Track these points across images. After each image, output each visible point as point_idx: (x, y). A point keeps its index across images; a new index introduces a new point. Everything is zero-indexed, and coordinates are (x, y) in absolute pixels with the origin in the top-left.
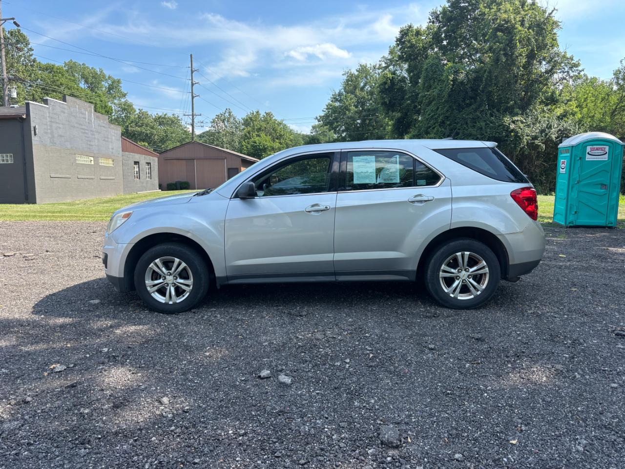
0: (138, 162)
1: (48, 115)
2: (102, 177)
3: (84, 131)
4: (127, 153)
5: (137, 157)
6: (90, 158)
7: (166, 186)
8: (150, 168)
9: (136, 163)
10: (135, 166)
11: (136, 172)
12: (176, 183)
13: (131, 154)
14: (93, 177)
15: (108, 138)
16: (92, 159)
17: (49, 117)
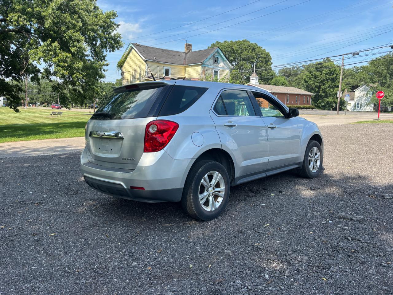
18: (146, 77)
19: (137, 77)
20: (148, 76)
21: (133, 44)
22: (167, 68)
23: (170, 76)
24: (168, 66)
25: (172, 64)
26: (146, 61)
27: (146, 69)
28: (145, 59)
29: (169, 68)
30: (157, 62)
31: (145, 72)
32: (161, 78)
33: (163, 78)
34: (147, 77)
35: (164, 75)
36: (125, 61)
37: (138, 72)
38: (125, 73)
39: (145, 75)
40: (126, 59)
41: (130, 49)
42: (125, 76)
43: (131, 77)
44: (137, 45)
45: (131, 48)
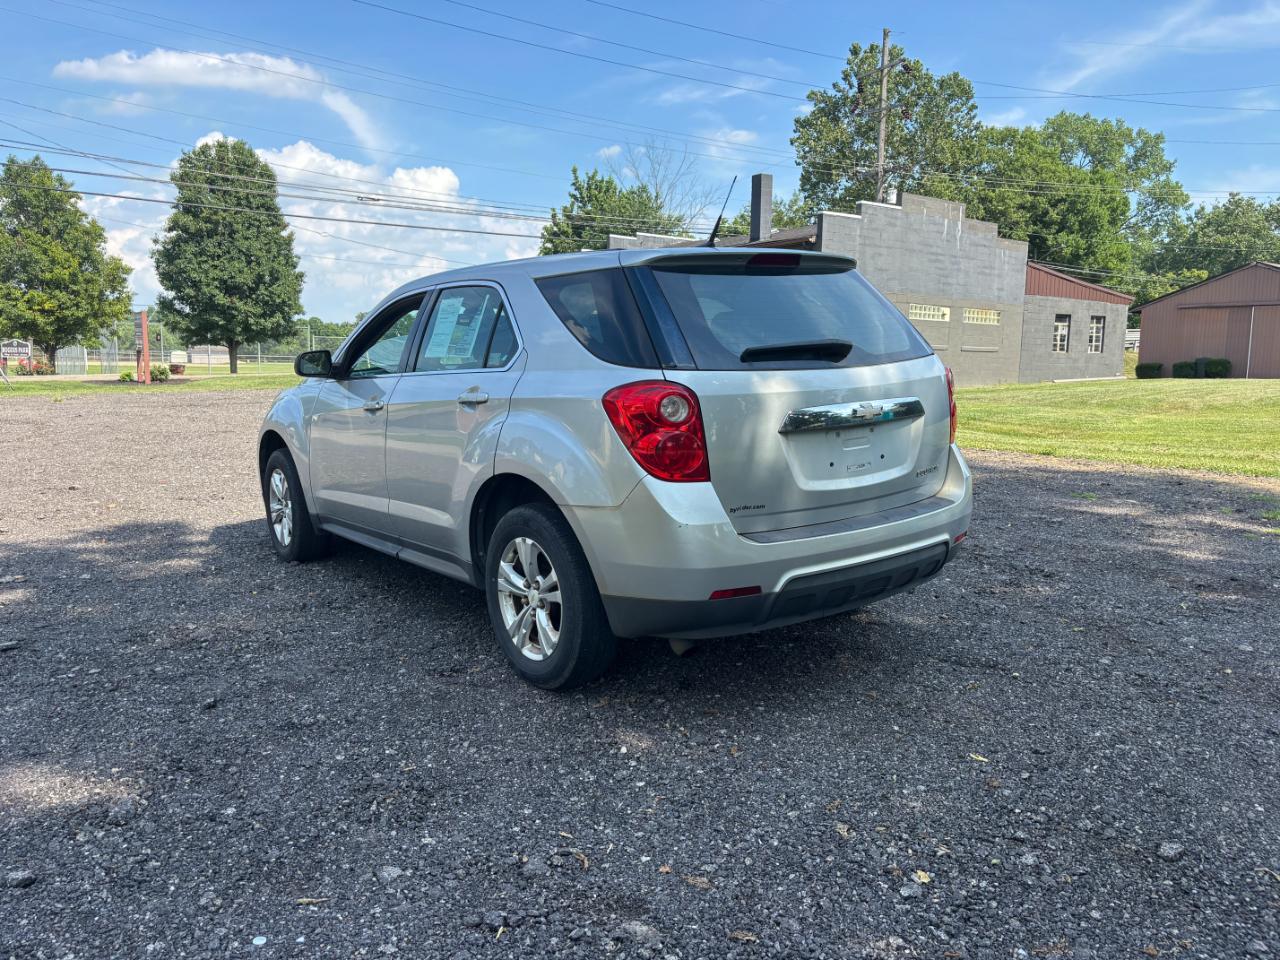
0: (1070, 316)
1: (858, 232)
2: (965, 347)
3: (933, 257)
4: (1038, 297)
5: (1065, 305)
6: (942, 309)
7: (1171, 368)
8: (1104, 327)
9: (1060, 318)
10: (1060, 324)
11: (1058, 338)
12: (1196, 363)
13: (1050, 298)
14: (945, 346)
15: (992, 268)
16: (947, 311)
17: (860, 236)
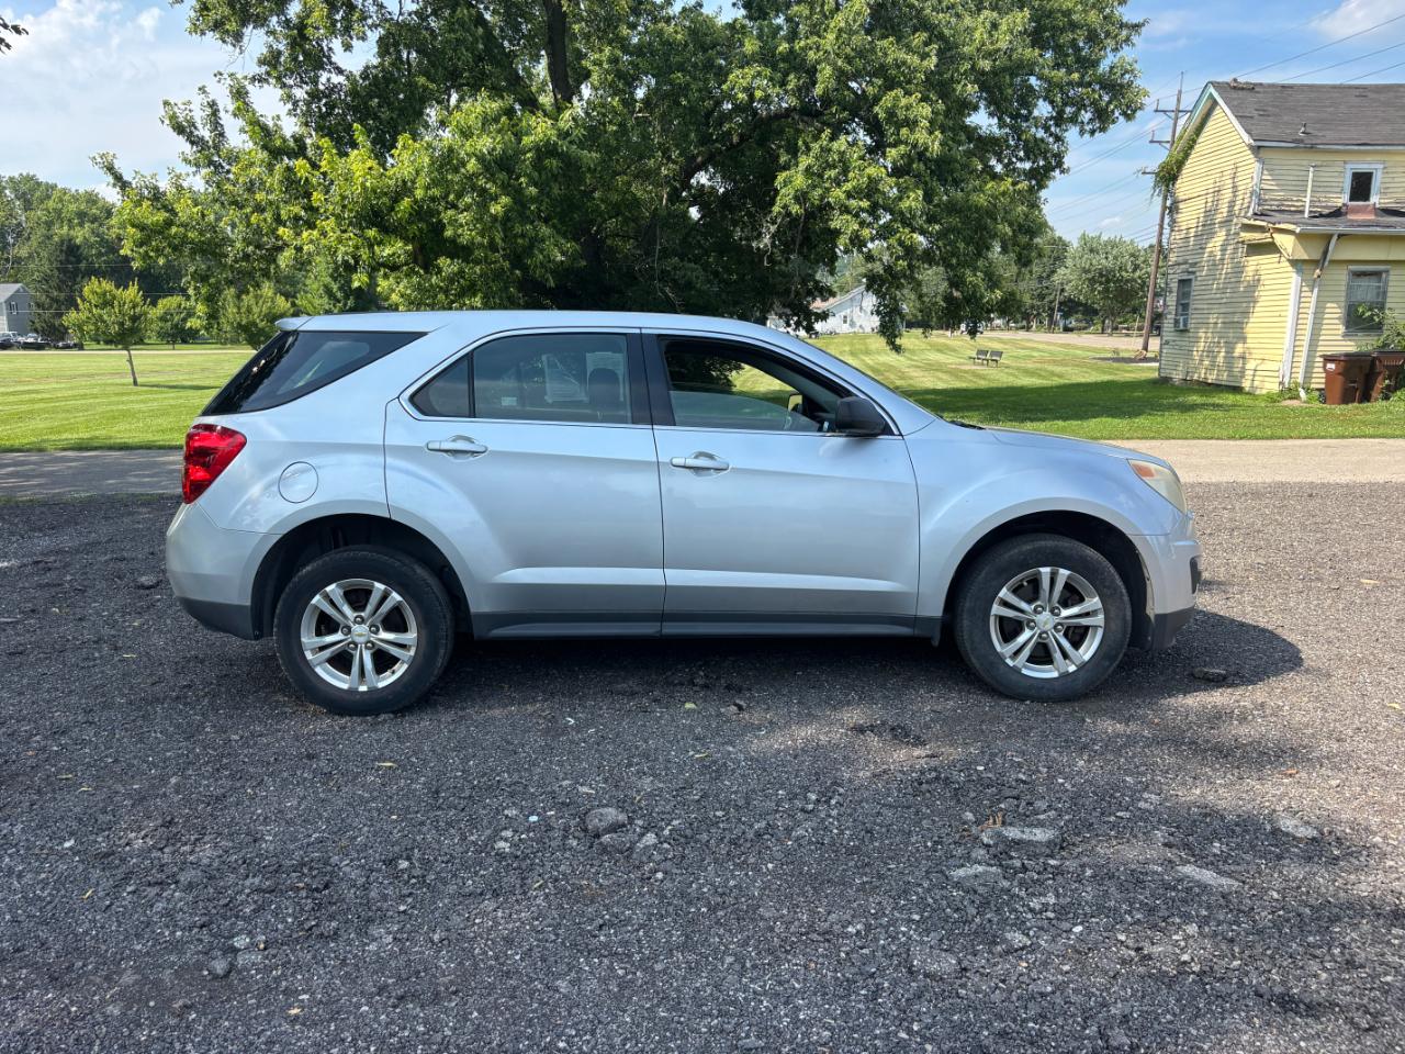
18: (1250, 213)
19: (1219, 218)
20: (1258, 209)
21: (1217, 86)
22: (1363, 168)
23: (1375, 199)
24: (1369, 159)
25: (1387, 148)
26: (1256, 150)
27: (1255, 180)
28: (1252, 141)
29: (1373, 166)
30: (1312, 148)
31: (1248, 195)
32: (1326, 211)
33: (1337, 213)
34: (1255, 214)
35: (1342, 199)
36: (1187, 156)
37: (1227, 195)
38: (1181, 206)
39: (1249, 207)
40: (1191, 148)
41: (1209, 105)
42: (1180, 216)
43: (1201, 219)
44: (1235, 88)
45: (1210, 102)
